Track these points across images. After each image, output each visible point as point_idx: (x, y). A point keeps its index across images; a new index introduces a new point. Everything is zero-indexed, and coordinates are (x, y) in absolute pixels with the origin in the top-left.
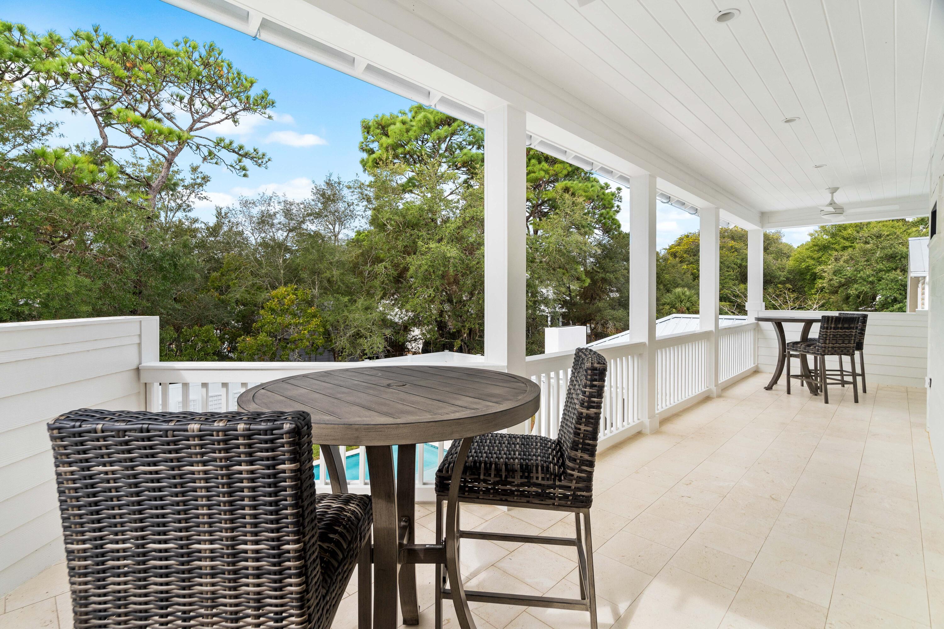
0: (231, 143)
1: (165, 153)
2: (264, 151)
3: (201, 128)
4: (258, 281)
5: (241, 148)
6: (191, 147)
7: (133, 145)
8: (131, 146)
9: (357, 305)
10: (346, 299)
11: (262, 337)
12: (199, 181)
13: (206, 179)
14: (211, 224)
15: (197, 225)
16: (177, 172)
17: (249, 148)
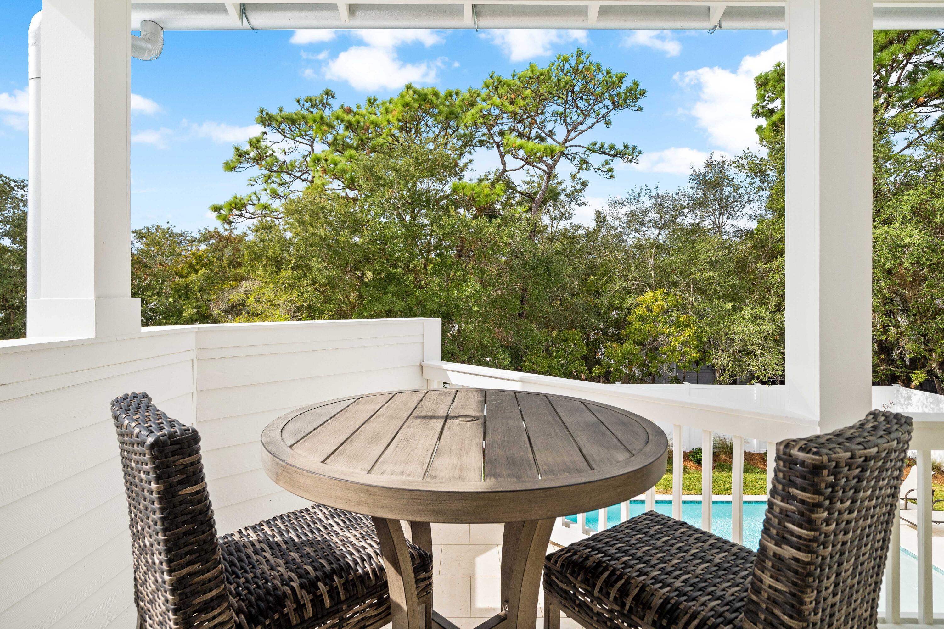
0: (602, 145)
1: (545, 168)
2: (635, 144)
3: (575, 137)
4: (628, 285)
5: (612, 147)
6: (569, 159)
7: (523, 166)
8: (522, 167)
9: (742, 313)
10: (729, 306)
11: (628, 345)
12: (578, 187)
13: (584, 184)
14: (592, 229)
15: (580, 232)
16: (561, 183)
17: (620, 146)
